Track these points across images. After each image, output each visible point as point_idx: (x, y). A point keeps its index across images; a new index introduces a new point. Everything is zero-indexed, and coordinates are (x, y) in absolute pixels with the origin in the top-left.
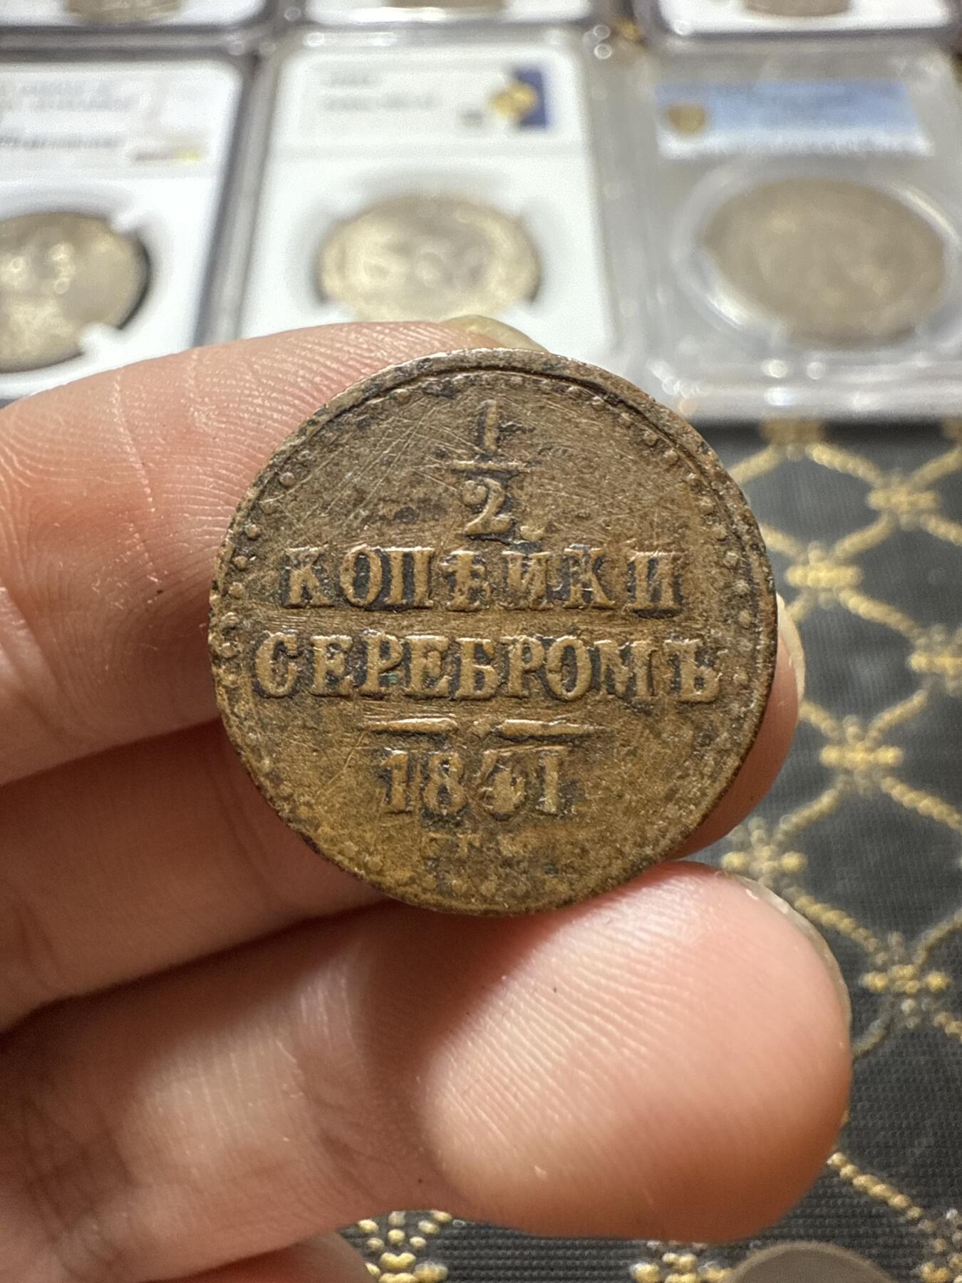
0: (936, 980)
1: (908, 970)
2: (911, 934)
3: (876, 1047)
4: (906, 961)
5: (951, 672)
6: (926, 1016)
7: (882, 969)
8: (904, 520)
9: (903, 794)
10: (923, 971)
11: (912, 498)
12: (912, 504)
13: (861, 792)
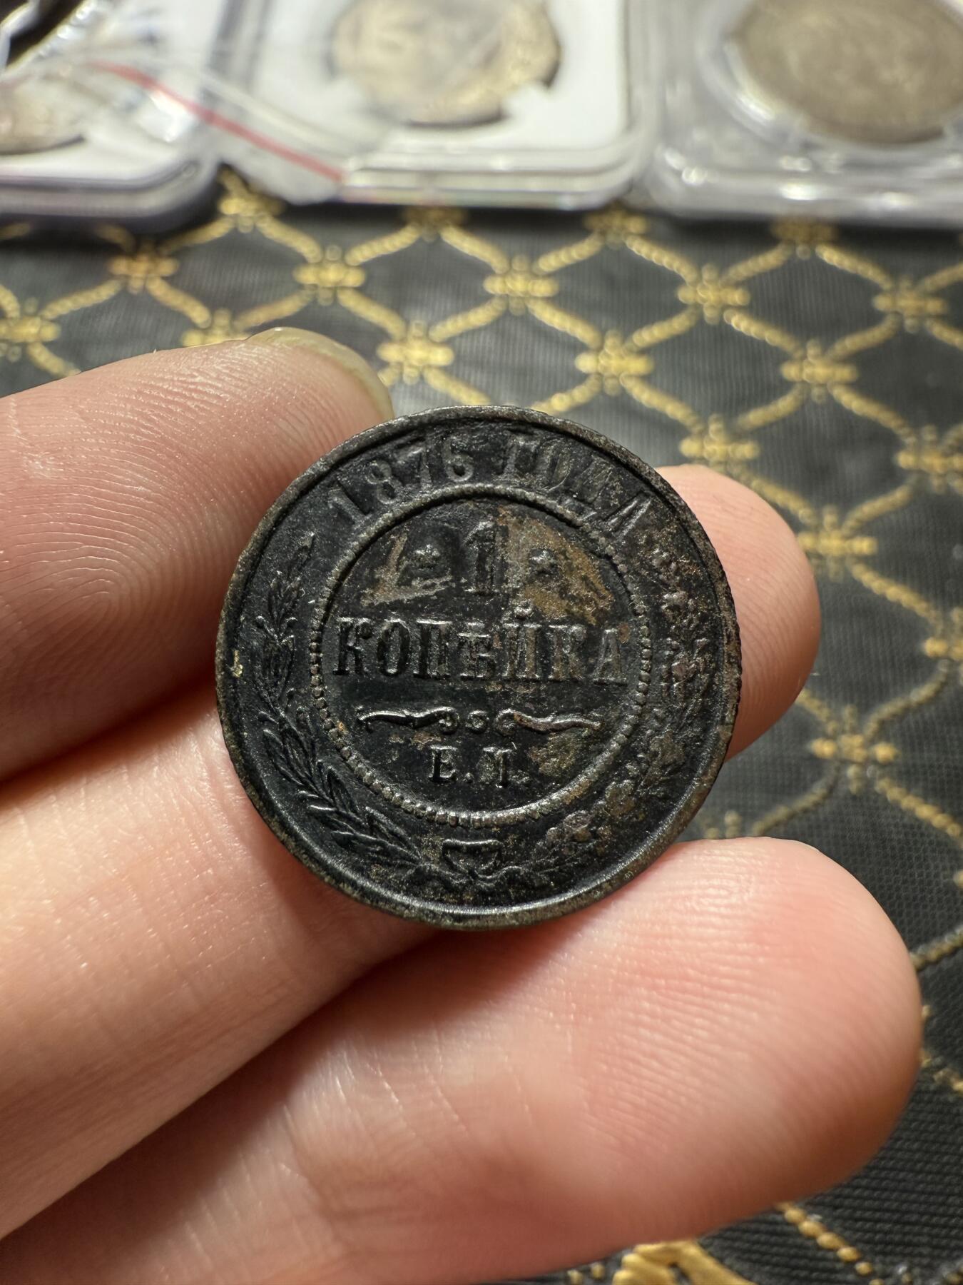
0: (883, 751)
1: (857, 740)
2: (864, 708)
3: (817, 805)
4: (855, 731)
5: (939, 470)
6: (868, 784)
7: (833, 737)
8: (909, 323)
9: (872, 581)
10: (872, 742)
11: (921, 303)
12: (920, 309)
13: (831, 576)
